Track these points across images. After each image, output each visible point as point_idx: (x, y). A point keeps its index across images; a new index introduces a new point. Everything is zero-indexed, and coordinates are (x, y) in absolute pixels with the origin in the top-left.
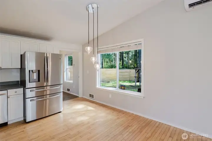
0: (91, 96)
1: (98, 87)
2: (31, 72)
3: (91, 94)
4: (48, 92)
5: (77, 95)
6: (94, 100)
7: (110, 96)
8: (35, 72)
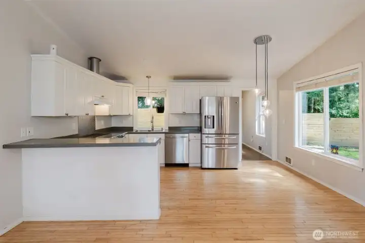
0: (288, 160)
1: (297, 146)
2: (206, 117)
3: (288, 157)
4: (227, 142)
5: (270, 158)
6: (292, 168)
7: (313, 162)
8: (210, 118)
